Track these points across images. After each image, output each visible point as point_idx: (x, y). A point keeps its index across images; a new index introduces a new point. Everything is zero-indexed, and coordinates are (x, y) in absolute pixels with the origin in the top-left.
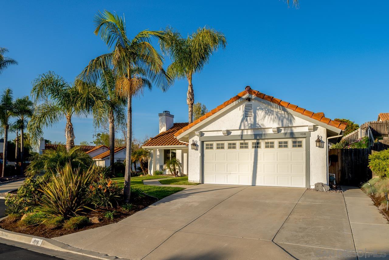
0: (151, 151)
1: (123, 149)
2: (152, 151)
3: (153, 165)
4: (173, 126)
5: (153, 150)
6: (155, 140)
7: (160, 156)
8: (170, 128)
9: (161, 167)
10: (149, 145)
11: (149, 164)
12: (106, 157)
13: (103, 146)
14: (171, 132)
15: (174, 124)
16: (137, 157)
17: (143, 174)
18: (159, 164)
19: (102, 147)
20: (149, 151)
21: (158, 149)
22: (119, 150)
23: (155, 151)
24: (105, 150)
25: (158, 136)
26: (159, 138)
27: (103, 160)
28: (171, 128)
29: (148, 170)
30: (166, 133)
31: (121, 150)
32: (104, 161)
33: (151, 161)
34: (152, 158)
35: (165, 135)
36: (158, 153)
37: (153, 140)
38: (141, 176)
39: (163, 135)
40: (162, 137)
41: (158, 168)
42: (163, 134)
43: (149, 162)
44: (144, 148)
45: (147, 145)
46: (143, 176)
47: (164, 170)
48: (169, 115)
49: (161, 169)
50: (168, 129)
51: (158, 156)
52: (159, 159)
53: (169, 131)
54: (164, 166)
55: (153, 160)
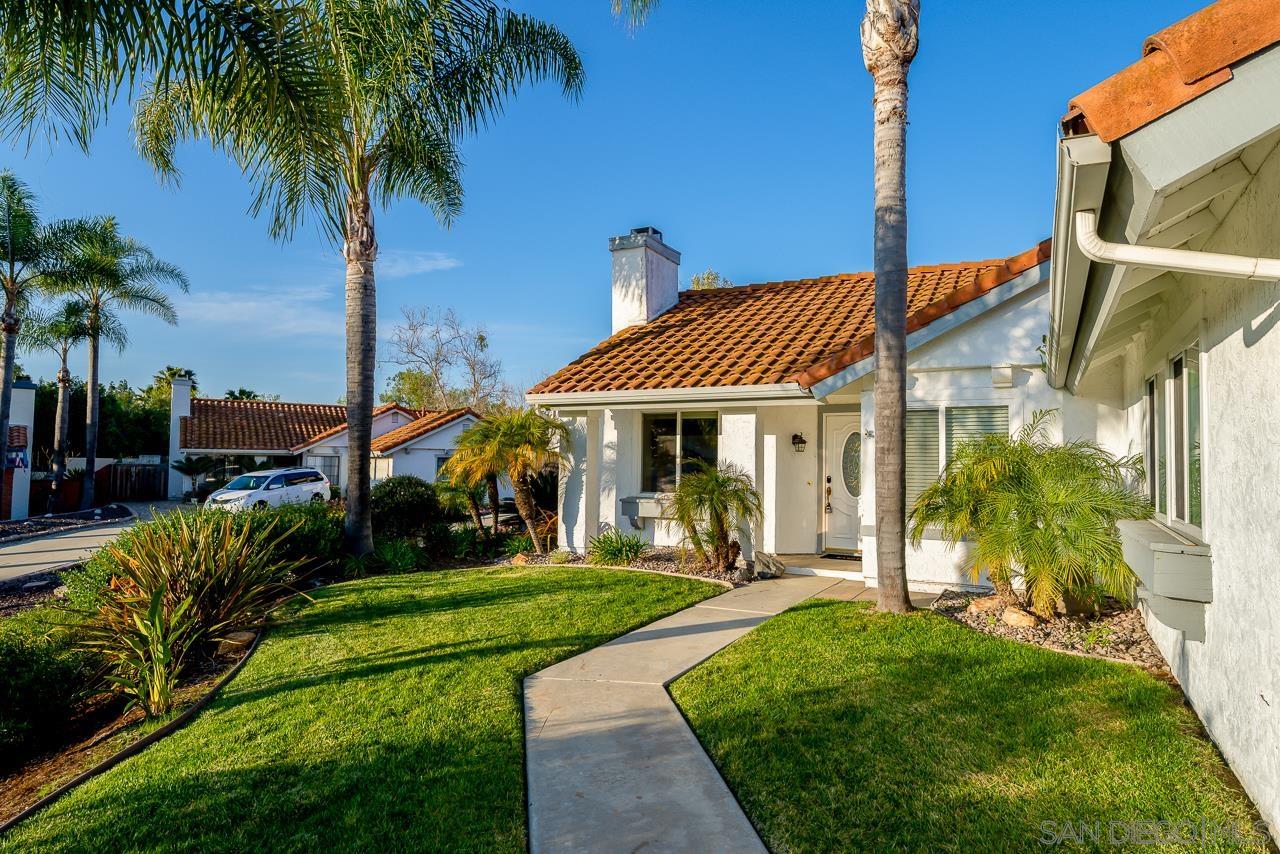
0: (574, 421)
1: (459, 416)
2: (581, 420)
3: (583, 496)
4: (676, 301)
5: (584, 413)
6: (598, 362)
7: (619, 447)
8: (664, 311)
9: (627, 506)
10: (566, 386)
11: (561, 490)
12: (396, 445)
13: (394, 407)
14: (673, 326)
15: (681, 295)
16: (499, 454)
17: (528, 549)
18: (614, 493)
19: (389, 409)
20: (565, 419)
21: (608, 413)
22: (447, 422)
23: (596, 423)
24: (401, 419)
25: (612, 347)
26: (615, 352)
27: (388, 457)
28: (668, 312)
29: (555, 524)
30: (651, 332)
31: (453, 419)
32: (391, 460)
33: (576, 473)
34: (578, 461)
35: (648, 339)
36: (610, 434)
37: (584, 363)
38: (519, 560)
39: (638, 340)
40: (634, 347)
41: (608, 512)
42: (636, 337)
43: (565, 480)
44: (537, 406)
45: (551, 387)
46: (526, 561)
47: (640, 524)
48: (660, 248)
49: (626, 519)
50: (655, 314)
51: (609, 447)
52: (617, 462)
53: (663, 322)
54: (642, 501)
55: (584, 470)
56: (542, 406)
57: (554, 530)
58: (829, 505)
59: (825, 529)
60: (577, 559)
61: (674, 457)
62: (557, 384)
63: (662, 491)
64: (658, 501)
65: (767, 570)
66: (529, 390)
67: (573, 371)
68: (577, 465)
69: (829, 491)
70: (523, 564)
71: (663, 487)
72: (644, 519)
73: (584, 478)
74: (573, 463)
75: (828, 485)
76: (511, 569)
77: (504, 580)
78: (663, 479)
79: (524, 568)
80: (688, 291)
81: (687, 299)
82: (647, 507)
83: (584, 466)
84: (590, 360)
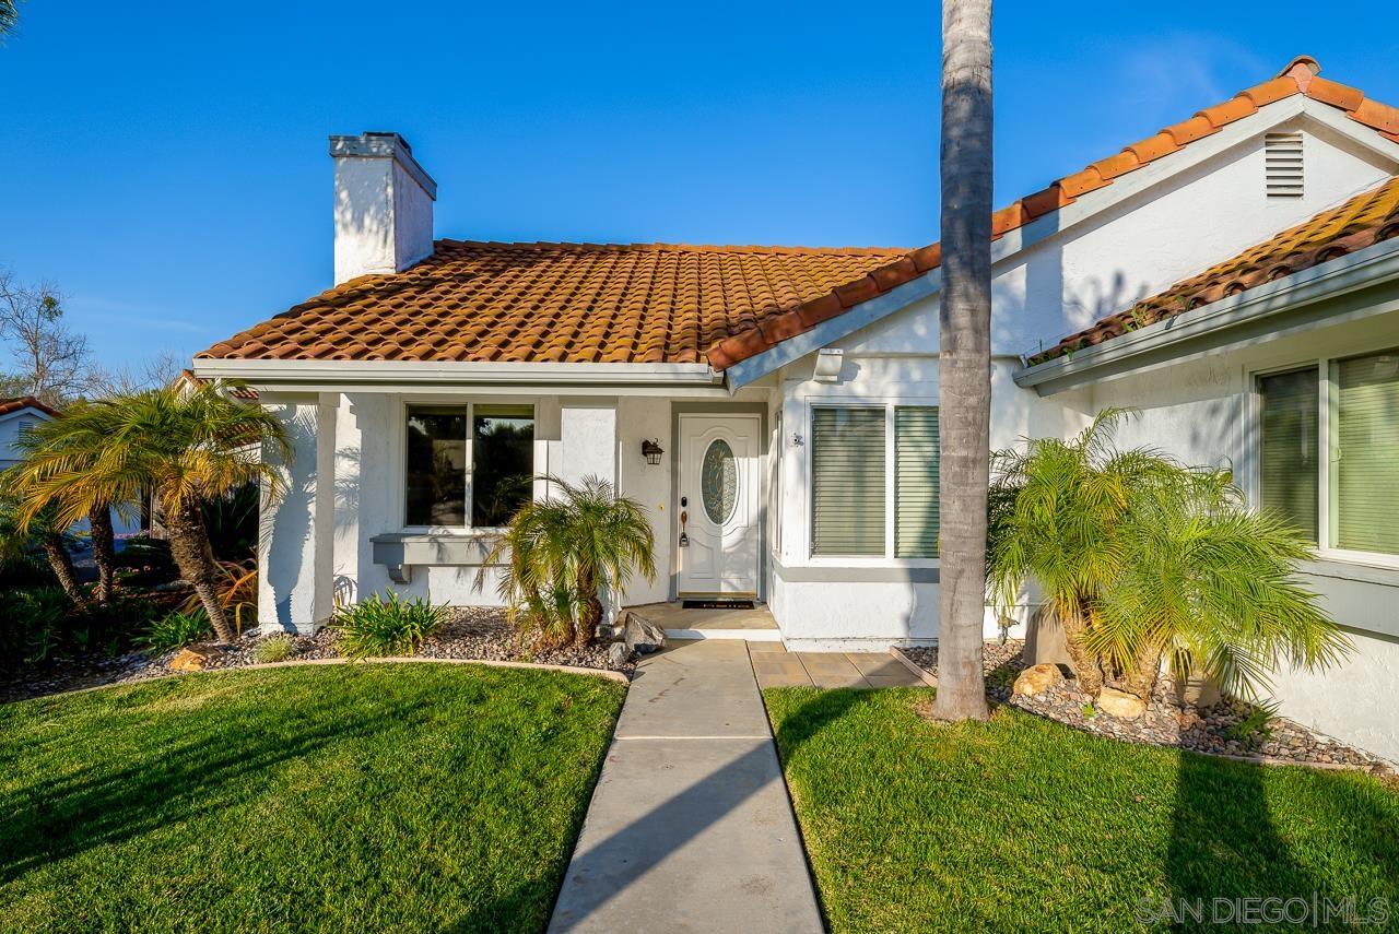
2: (305, 411)
3: (310, 537)
4: (430, 251)
6: (329, 318)
7: (365, 456)
8: (418, 260)
9: (383, 550)
10: (279, 349)
15: (436, 244)
17: (198, 637)
18: (356, 529)
20: (274, 408)
21: (345, 402)
23: (328, 417)
26: (358, 306)
28: (425, 262)
34: (299, 480)
36: (348, 433)
37: (304, 317)
38: (184, 662)
41: (347, 562)
43: (273, 511)
44: (218, 382)
45: (246, 349)
46: (202, 664)
47: (405, 576)
48: (412, 167)
49: (381, 571)
50: (405, 261)
51: (346, 456)
52: (363, 480)
53: (422, 274)
54: (407, 540)
55: (311, 495)
56: (230, 382)
57: (249, 597)
58: (684, 536)
59: (680, 568)
60: (306, 648)
61: (463, 472)
62: (260, 345)
63: (440, 523)
64: (434, 539)
65: (650, 641)
66: (203, 352)
67: (285, 327)
68: (298, 485)
69: (684, 517)
70: (197, 668)
71: (441, 518)
72: (411, 567)
73: (312, 508)
74: (289, 483)
75: (682, 509)
76: (172, 684)
77: (167, 721)
78: (442, 506)
79: (202, 678)
80: (444, 240)
81: (446, 250)
82: (417, 550)
83: (312, 488)
84: (314, 313)
